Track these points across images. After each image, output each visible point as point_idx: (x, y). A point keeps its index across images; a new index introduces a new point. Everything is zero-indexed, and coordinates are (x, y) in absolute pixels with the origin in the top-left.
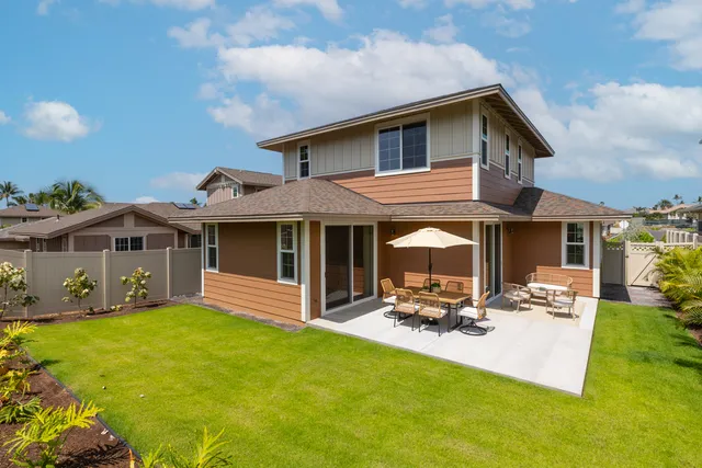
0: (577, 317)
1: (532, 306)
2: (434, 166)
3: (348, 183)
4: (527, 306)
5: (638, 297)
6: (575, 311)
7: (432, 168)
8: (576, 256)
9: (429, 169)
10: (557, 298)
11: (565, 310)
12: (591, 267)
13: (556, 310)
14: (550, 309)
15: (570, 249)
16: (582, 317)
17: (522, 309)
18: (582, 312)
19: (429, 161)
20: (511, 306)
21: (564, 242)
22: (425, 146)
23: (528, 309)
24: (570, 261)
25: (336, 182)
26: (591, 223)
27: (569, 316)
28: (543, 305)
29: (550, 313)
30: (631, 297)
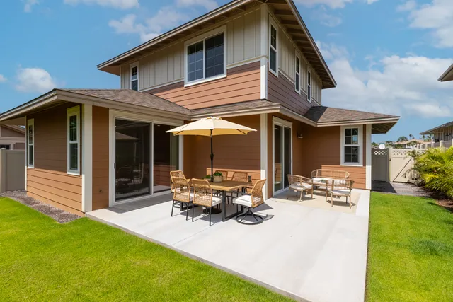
0: (354, 205)
1: (314, 196)
2: (230, 72)
3: (165, 95)
4: (310, 196)
5: (401, 190)
6: (352, 199)
7: (228, 74)
8: (352, 156)
9: (226, 76)
10: (335, 188)
11: (343, 199)
12: (364, 165)
13: (334, 199)
14: (329, 199)
15: (347, 149)
16: (358, 206)
17: (304, 199)
18: (357, 201)
19: (225, 68)
20: (295, 196)
21: (343, 145)
22: (223, 55)
23: (311, 199)
24: (347, 160)
25: (157, 95)
26: (365, 126)
27: (346, 204)
28: (324, 195)
29: (329, 202)
30: (396, 190)
